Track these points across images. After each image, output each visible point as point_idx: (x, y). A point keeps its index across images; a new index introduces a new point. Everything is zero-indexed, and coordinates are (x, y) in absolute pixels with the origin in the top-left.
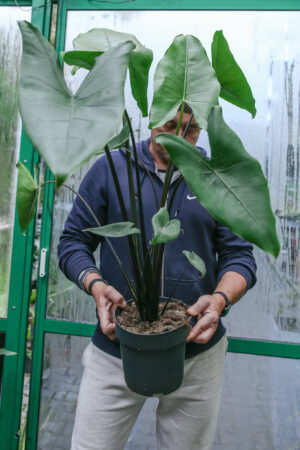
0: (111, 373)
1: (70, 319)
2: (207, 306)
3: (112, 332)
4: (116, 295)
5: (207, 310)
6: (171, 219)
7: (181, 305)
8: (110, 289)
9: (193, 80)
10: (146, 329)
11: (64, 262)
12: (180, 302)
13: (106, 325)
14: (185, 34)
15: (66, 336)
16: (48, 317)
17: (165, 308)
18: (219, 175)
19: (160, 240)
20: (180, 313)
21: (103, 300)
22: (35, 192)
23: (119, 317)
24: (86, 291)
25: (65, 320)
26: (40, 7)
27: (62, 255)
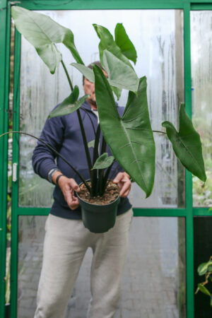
1: (34, 206)
15: (32, 216)
16: (20, 206)
25: (31, 206)
26: (4, 9)
27: (36, 161)
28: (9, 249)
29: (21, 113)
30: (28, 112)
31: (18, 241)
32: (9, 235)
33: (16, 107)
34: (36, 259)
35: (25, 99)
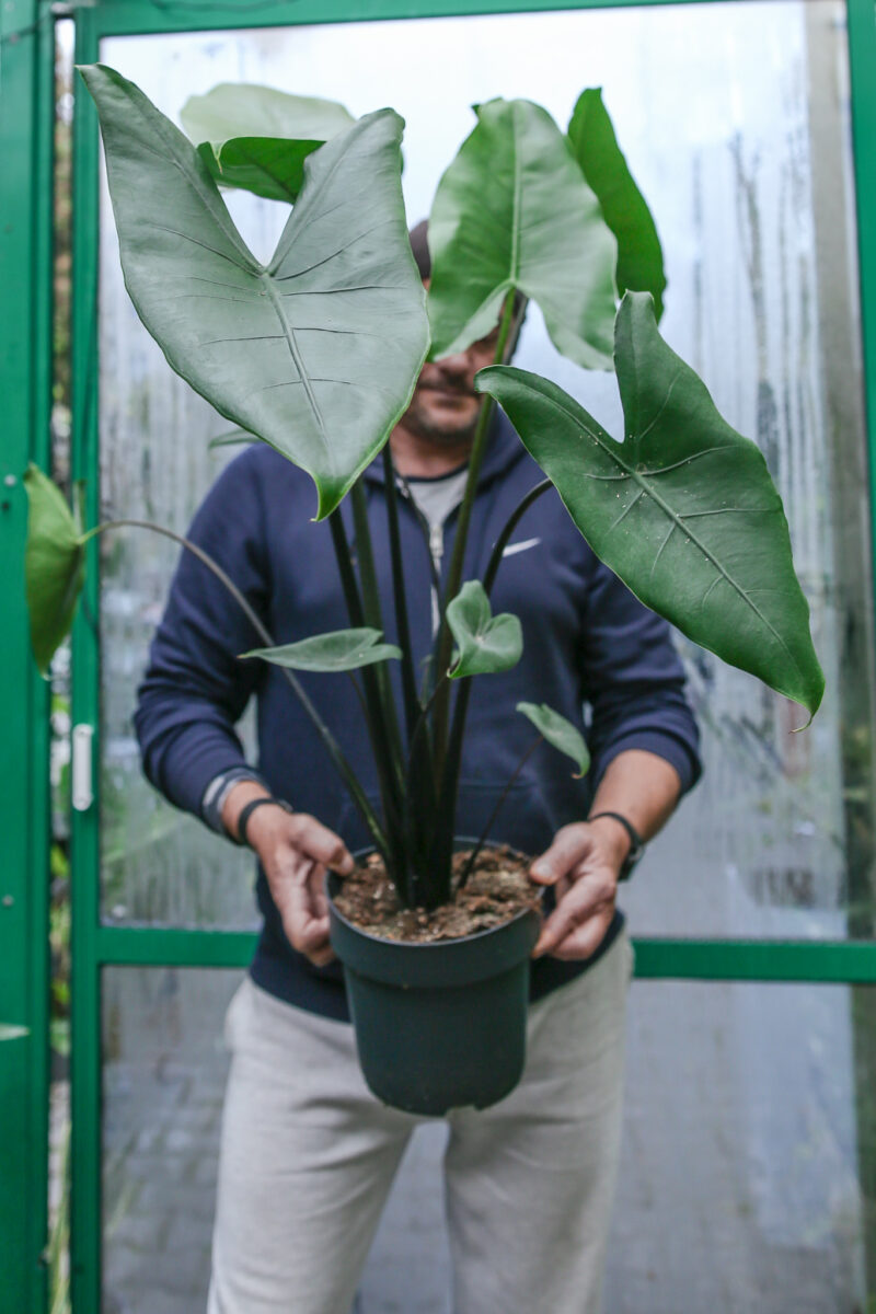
0: (312, 1065)
2: (583, 854)
3: (322, 942)
4: (324, 840)
5: (585, 867)
6: (495, 612)
7: (509, 856)
8: (304, 823)
9: (536, 223)
10: (417, 928)
11: (157, 756)
12: (505, 848)
13: (300, 925)
14: (509, 96)
15: (162, 971)
16: (107, 921)
17: (470, 868)
18: (646, 485)
19: (476, 666)
20: (509, 878)
21: (284, 858)
22: (76, 554)
23: (339, 901)
24: (228, 835)
25: (157, 924)
26: (22, 34)
27: (150, 737)
28: (62, 1092)
29: (106, 494)
30: (138, 492)
31: (101, 1060)
32: (61, 1028)
33: (84, 467)
34: (179, 1140)
35: (122, 433)
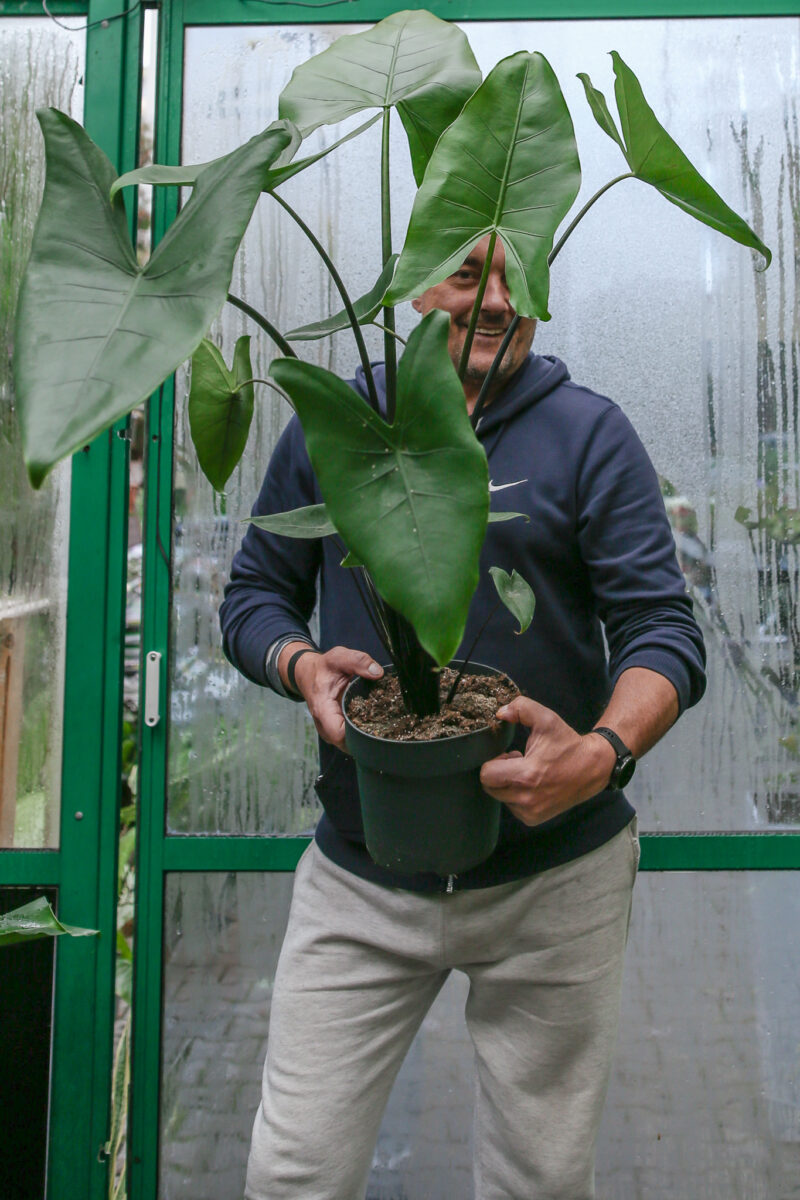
1: (234, 830)
9: (524, 175)
15: (223, 877)
16: (171, 831)
17: (456, 686)
18: (400, 462)
22: (233, 401)
26: (114, 19)
